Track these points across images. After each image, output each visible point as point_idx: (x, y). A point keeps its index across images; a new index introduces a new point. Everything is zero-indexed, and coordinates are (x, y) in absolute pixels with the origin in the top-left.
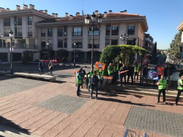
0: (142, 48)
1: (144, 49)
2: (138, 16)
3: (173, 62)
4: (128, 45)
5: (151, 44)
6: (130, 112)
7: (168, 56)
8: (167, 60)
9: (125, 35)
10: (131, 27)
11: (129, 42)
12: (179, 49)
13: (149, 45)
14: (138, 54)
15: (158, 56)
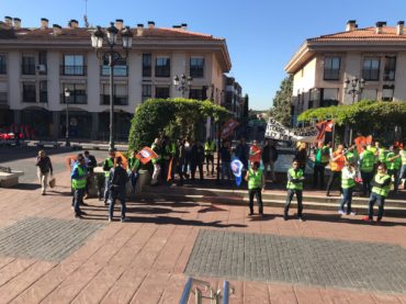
0: (219, 107)
1: (224, 109)
2: (210, 39)
4: (191, 101)
5: (237, 98)
6: (198, 242)
7: (269, 124)
8: (267, 131)
9: (184, 77)
10: (196, 59)
11: (194, 94)
12: (289, 109)
13: (233, 101)
14: (212, 119)
15: (251, 123)
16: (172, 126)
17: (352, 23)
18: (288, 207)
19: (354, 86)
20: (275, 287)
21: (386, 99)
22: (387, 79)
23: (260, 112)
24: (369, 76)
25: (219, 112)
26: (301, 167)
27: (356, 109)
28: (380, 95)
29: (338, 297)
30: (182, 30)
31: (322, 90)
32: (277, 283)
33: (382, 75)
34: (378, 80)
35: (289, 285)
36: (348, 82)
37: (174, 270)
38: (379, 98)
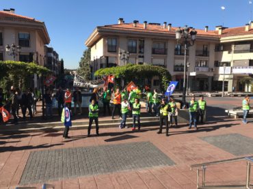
0: (42, 67)
1: (45, 68)
2: (33, 21)
3: (82, 84)
4: (20, 63)
5: (56, 61)
6: (30, 160)
7: (75, 78)
8: (74, 82)
9: (14, 46)
10: (24, 35)
11: (23, 58)
12: (90, 69)
13: (53, 63)
14: (38, 75)
15: (66, 77)
16: (6, 81)
17: (121, 19)
18: (89, 128)
19: (124, 56)
20: (83, 179)
21: (140, 63)
22: (140, 52)
23: (72, 71)
24: (131, 50)
25: (42, 71)
26: (96, 103)
27: (125, 69)
28: (138, 61)
29: (119, 177)
30: (11, 13)
31: (107, 58)
32: (84, 177)
33: (138, 50)
34: (136, 52)
35: (92, 176)
36: (121, 53)
37: (11, 184)
38: (137, 63)
